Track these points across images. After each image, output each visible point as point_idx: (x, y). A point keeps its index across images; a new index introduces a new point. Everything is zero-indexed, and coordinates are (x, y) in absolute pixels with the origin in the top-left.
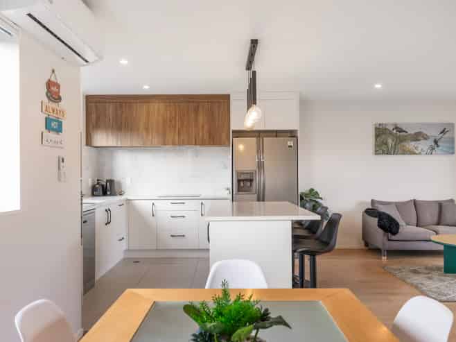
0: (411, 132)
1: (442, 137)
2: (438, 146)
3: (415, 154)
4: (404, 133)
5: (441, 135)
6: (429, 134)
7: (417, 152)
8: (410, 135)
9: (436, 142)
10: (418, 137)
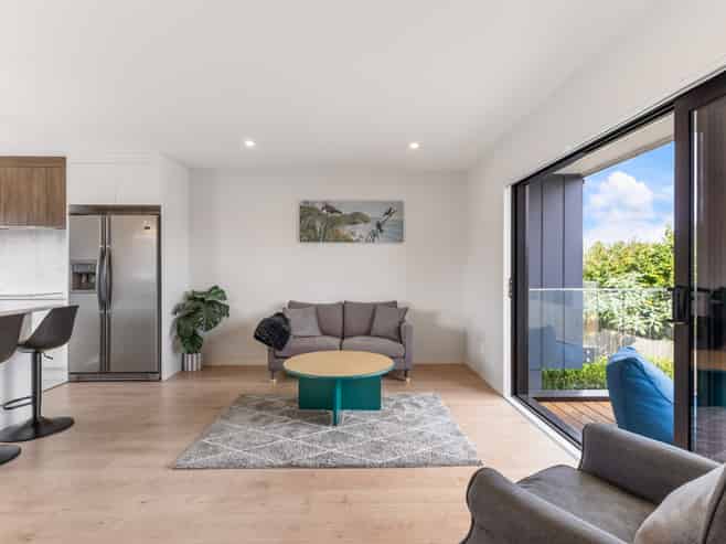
0: (346, 211)
1: (386, 220)
3: (351, 241)
4: (338, 215)
6: (370, 215)
7: (354, 239)
8: (345, 216)
9: (379, 226)
10: (355, 219)
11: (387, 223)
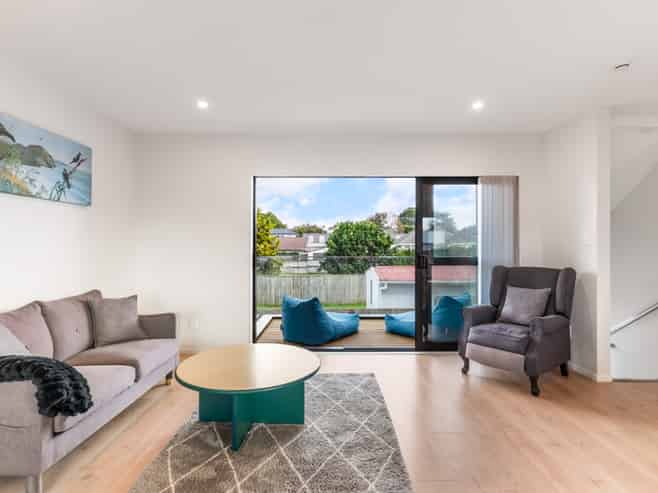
0: (23, 140)
1: (75, 169)
2: (69, 186)
3: (29, 195)
4: (9, 140)
5: (75, 164)
6: (55, 158)
7: (34, 192)
8: (19, 146)
9: (66, 176)
10: (35, 156)
11: (74, 175)
